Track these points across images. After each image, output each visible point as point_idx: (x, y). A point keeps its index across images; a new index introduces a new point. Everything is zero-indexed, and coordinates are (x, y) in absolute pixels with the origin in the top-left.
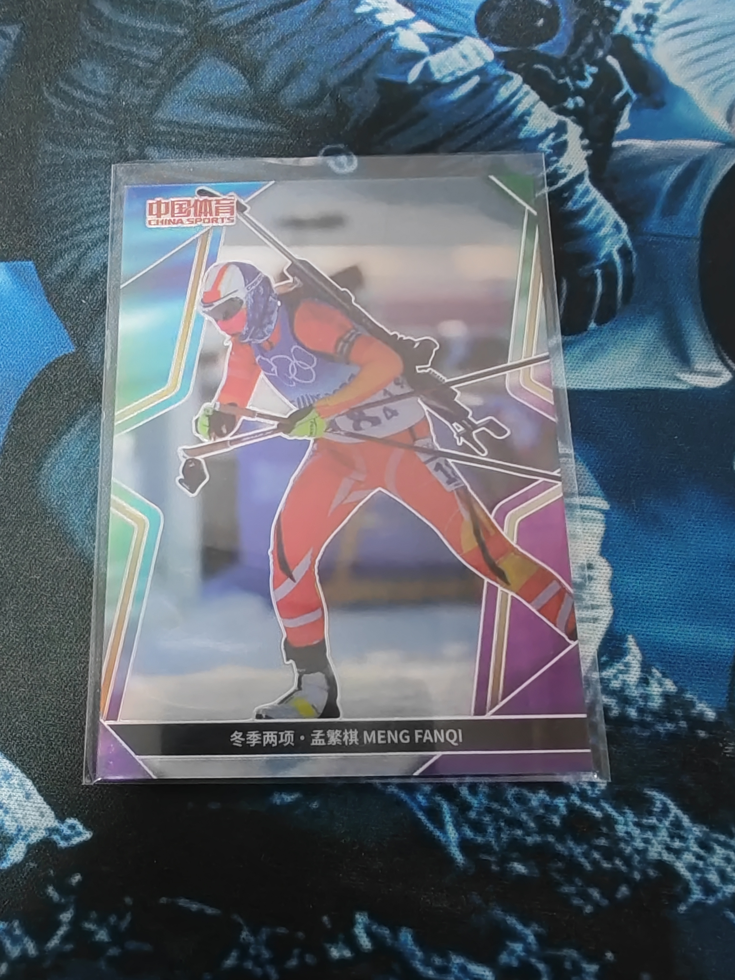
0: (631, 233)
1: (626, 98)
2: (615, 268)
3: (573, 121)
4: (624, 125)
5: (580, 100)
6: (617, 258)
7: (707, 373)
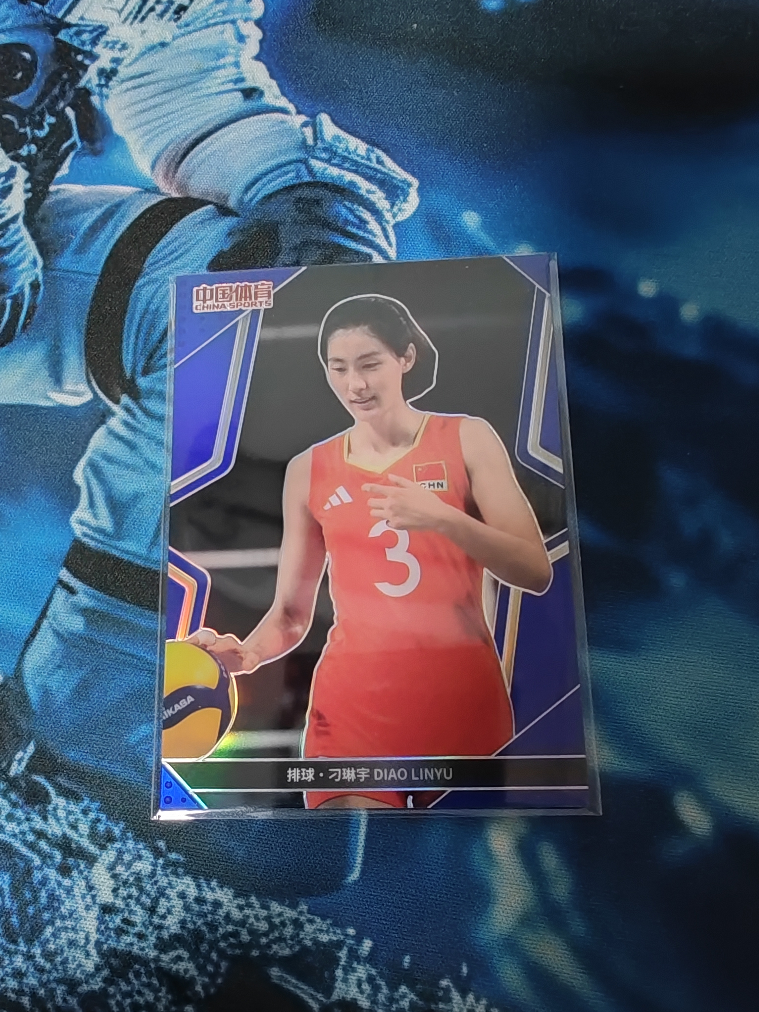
0: (45, 268)
1: (73, 146)
2: (23, 299)
3: (23, 167)
4: (64, 170)
5: (34, 148)
6: (27, 290)
7: (73, 393)
